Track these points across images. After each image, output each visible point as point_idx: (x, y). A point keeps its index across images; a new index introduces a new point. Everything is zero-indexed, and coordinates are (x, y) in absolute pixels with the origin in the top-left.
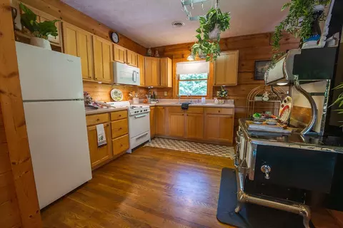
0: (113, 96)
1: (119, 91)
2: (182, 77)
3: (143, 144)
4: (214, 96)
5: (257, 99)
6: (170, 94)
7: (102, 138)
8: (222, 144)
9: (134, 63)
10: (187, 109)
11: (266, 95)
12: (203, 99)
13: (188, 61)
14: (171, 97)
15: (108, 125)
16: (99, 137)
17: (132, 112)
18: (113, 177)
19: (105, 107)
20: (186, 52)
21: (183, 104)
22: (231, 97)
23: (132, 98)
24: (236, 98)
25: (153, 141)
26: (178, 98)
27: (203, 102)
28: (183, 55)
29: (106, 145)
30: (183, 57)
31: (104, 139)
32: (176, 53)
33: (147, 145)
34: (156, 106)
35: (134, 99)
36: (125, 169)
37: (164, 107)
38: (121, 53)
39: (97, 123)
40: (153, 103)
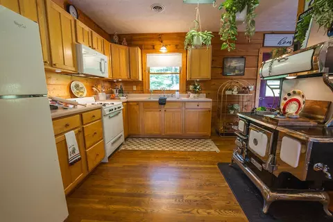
0: (74, 91)
1: (81, 84)
2: (153, 70)
3: (118, 148)
4: (187, 90)
5: (228, 93)
6: (139, 88)
7: (74, 151)
8: (200, 138)
9: (100, 48)
10: (165, 104)
11: (235, 89)
12: (177, 93)
13: (161, 53)
14: (142, 92)
15: (79, 131)
16: (70, 150)
17: (106, 110)
18: (99, 203)
19: (71, 106)
20: (157, 43)
21: (160, 100)
22: (203, 92)
23: (96, 93)
24: (207, 92)
25: (127, 142)
26: (149, 92)
27: (177, 96)
28: (153, 46)
29: (80, 159)
30: (154, 48)
31: (77, 152)
32: (146, 43)
33: (122, 148)
34: (127, 102)
35: (100, 94)
36: (110, 187)
37: (138, 103)
38: (86, 34)
39: (65, 130)
40: (124, 99)
